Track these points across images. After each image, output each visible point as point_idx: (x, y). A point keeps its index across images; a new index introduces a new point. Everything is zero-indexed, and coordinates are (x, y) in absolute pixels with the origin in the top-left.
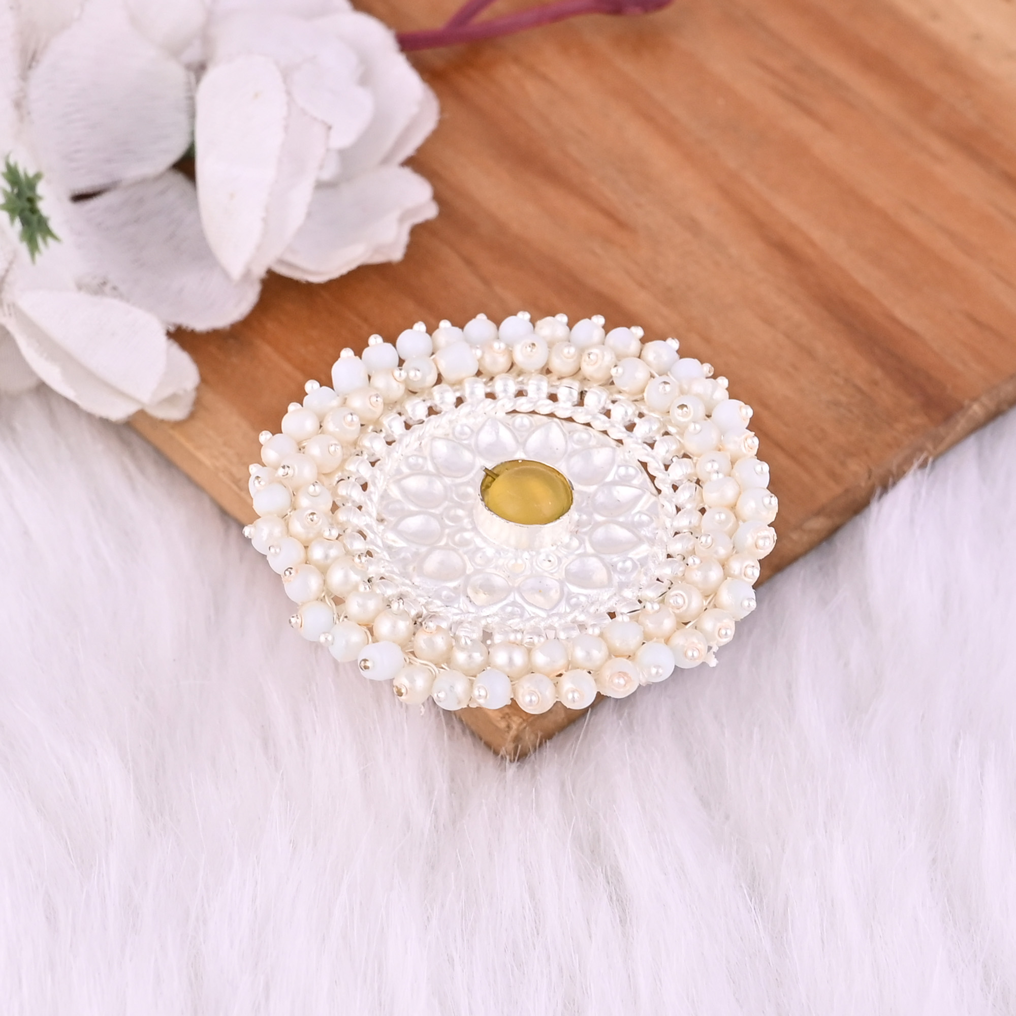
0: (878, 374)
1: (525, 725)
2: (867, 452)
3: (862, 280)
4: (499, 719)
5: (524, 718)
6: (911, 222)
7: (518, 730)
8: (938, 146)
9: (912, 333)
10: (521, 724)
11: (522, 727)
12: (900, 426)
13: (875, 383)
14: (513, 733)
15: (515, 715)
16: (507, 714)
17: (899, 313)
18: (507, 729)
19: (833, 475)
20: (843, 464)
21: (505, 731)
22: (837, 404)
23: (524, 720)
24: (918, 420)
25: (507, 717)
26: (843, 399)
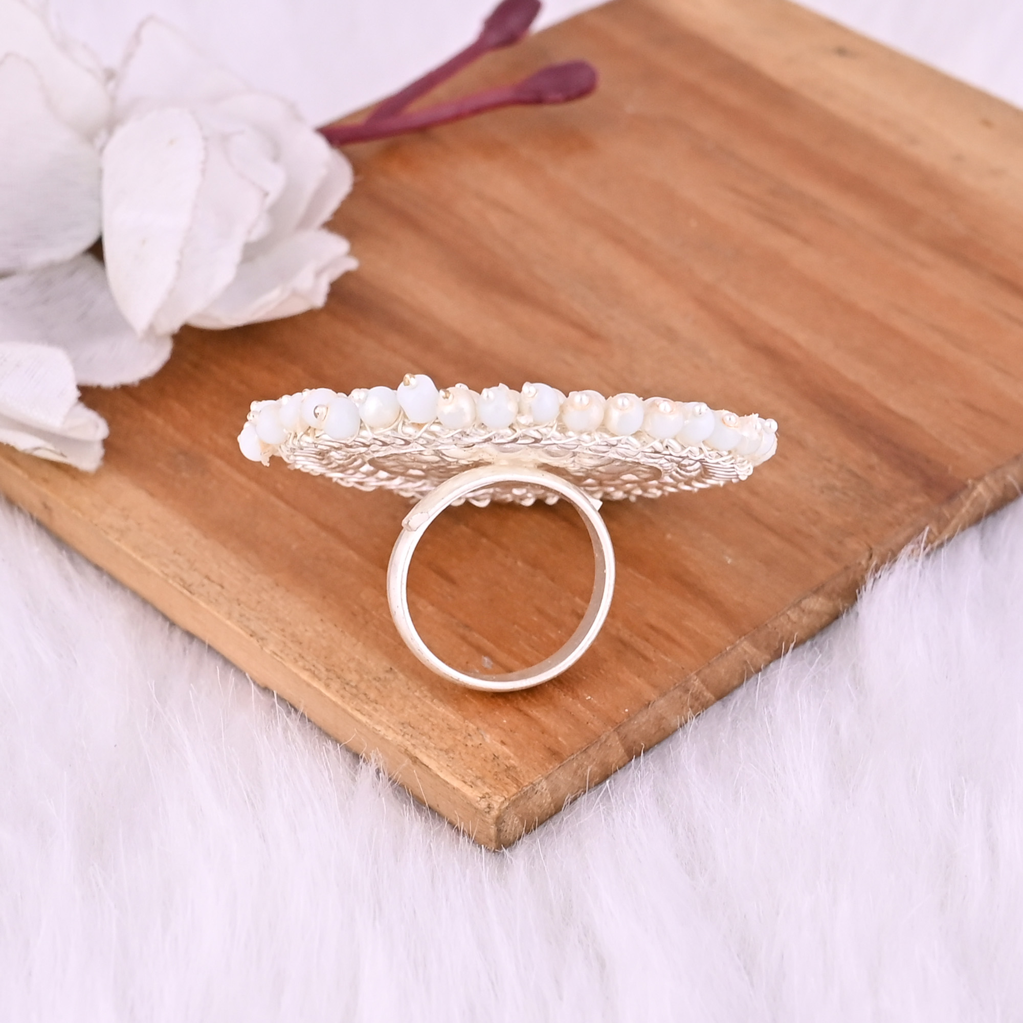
0: (874, 459)
1: (507, 804)
2: (866, 531)
3: (851, 376)
4: (479, 799)
5: (507, 797)
6: (901, 323)
7: (499, 809)
8: (923, 254)
9: (909, 421)
10: (503, 802)
11: (503, 807)
12: (901, 506)
13: (871, 467)
14: (494, 813)
15: (495, 794)
16: (487, 793)
17: (892, 404)
18: (487, 810)
19: (830, 553)
20: (840, 542)
21: (486, 812)
22: (832, 488)
23: (505, 799)
24: (919, 500)
25: (487, 796)
26: (838, 484)
